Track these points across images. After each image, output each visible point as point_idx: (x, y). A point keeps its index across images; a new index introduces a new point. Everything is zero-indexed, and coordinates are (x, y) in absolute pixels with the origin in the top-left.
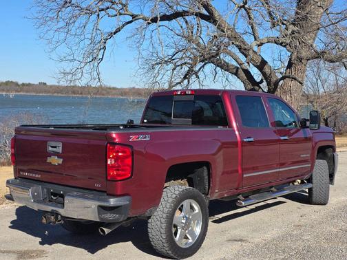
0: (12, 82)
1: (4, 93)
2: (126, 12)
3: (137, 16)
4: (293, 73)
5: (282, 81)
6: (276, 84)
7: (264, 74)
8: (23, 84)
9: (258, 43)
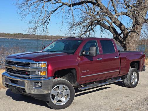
0: (20, 33)
1: (17, 38)
2: (60, 2)
3: (64, 3)
4: (135, 29)
5: (130, 33)
6: (127, 34)
7: (121, 30)
8: (25, 35)
9: (117, 15)
